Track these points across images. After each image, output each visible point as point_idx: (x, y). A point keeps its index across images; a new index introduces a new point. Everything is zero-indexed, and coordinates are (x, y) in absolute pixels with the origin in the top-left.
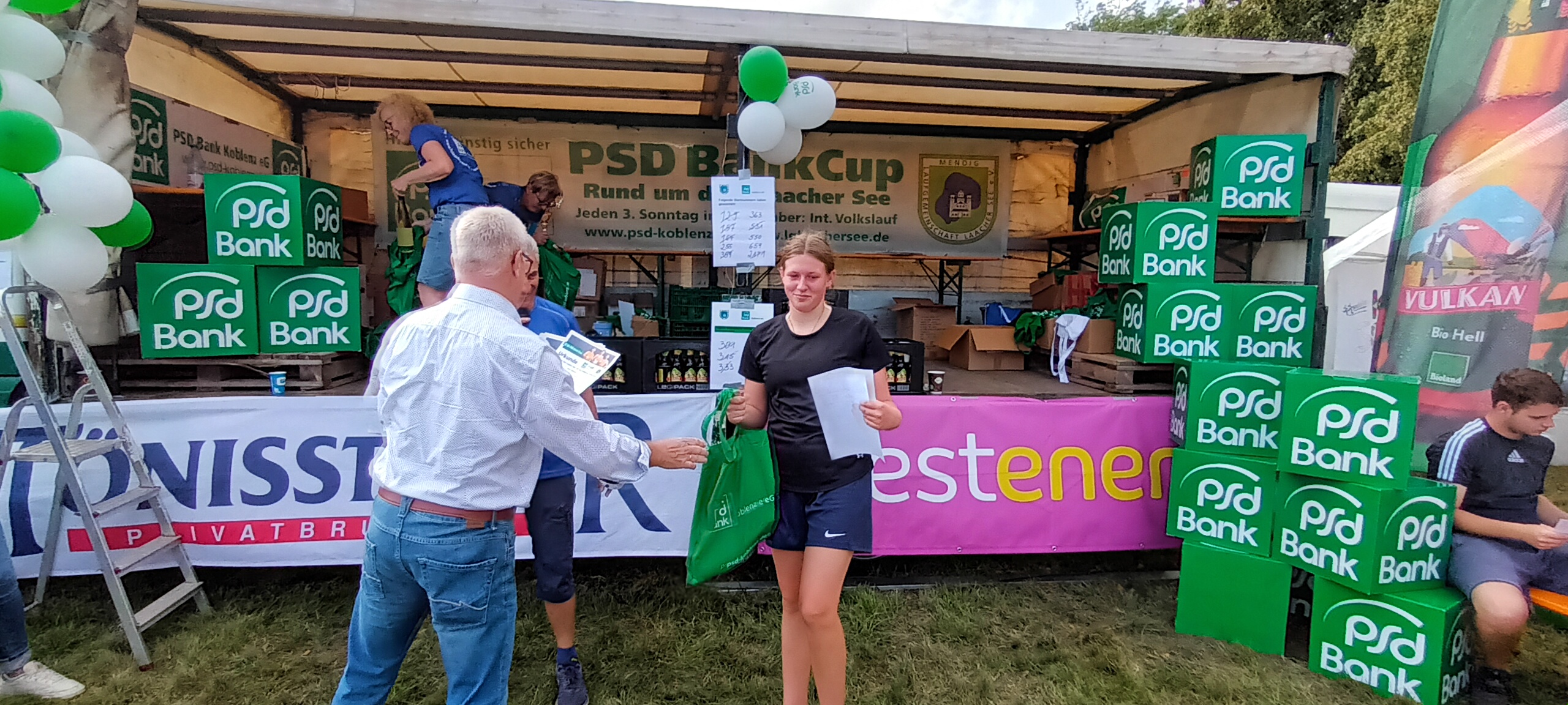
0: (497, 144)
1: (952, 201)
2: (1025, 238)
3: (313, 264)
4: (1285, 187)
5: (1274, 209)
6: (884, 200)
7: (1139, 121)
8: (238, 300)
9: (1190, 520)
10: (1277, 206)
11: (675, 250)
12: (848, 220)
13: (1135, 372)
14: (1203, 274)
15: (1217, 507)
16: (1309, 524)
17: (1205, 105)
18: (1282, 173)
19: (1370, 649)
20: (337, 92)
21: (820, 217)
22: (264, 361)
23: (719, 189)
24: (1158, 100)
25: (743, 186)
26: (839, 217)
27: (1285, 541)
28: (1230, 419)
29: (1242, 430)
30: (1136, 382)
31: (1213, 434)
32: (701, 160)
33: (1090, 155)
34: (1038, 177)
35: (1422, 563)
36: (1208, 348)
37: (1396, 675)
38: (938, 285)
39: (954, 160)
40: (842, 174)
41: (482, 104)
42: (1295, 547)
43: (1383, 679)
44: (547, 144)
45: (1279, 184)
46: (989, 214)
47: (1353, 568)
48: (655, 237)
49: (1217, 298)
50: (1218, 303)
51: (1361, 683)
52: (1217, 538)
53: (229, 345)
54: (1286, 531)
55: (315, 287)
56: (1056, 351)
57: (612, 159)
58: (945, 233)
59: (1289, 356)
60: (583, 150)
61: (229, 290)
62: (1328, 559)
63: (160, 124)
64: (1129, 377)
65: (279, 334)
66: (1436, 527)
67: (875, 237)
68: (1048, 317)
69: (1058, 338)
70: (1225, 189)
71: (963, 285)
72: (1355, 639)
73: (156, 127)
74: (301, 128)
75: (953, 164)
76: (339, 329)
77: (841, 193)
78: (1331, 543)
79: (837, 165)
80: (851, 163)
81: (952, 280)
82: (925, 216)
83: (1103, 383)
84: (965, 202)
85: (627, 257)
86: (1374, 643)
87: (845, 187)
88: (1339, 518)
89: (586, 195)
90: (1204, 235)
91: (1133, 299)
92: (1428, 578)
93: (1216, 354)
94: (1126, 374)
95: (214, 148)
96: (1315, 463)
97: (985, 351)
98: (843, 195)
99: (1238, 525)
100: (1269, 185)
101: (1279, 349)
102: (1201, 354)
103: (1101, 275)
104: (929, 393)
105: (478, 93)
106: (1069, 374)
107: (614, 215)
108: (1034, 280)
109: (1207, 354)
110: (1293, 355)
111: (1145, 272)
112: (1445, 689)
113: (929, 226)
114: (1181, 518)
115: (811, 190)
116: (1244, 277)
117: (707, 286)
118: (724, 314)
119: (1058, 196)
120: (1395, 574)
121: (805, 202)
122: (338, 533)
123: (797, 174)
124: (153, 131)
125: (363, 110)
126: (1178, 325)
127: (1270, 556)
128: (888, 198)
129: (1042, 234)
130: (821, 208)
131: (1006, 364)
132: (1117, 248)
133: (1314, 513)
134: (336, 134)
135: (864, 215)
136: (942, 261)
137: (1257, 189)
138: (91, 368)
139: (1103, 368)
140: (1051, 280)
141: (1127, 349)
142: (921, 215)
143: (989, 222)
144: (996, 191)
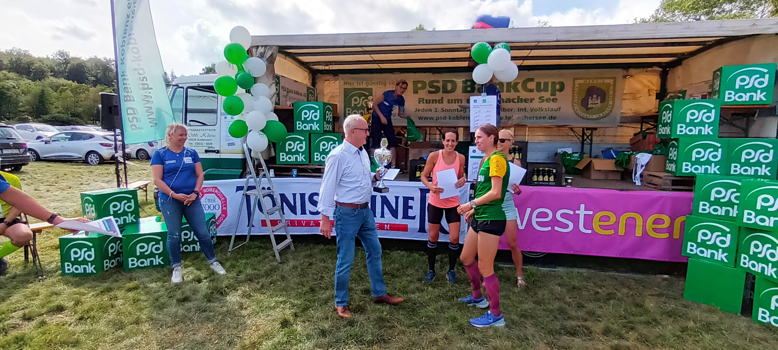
1: (590, 100)
2: (630, 117)
3: (326, 132)
5: (756, 101)
6: (554, 100)
7: (696, 56)
8: (304, 145)
9: (694, 248)
10: (758, 99)
11: (456, 125)
12: (536, 110)
13: (673, 180)
14: (711, 133)
15: (708, 243)
16: (754, 252)
17: (729, 48)
18: (761, 83)
20: (329, 68)
21: (523, 109)
22: (311, 166)
23: (473, 101)
24: (702, 46)
25: (483, 100)
26: (532, 109)
27: (742, 260)
28: (717, 202)
29: (724, 208)
30: (673, 185)
31: (708, 209)
32: (469, 86)
33: (669, 72)
34: (638, 86)
36: (713, 169)
38: (581, 139)
39: (591, 80)
40: (533, 89)
41: (381, 68)
42: (747, 263)
45: (759, 89)
46: (610, 105)
47: (775, 272)
48: (448, 120)
49: (719, 145)
50: (720, 147)
54: (743, 255)
55: (327, 140)
56: (636, 170)
57: (430, 87)
58: (586, 115)
60: (418, 84)
61: (301, 142)
62: (763, 268)
63: (278, 85)
64: (669, 183)
65: (317, 157)
67: (549, 117)
69: (637, 165)
70: (727, 92)
71: (593, 139)
72: (776, 307)
74: (315, 81)
75: (591, 82)
77: (533, 98)
78: (764, 260)
79: (531, 85)
80: (538, 84)
81: (588, 137)
82: (575, 107)
83: (656, 185)
84: (597, 100)
85: (435, 128)
87: (536, 95)
89: (419, 103)
90: (713, 114)
91: (673, 146)
93: (718, 172)
94: (668, 181)
95: (292, 92)
96: (756, 223)
97: (600, 170)
98: (534, 99)
99: (718, 252)
100: (754, 89)
101: (756, 171)
102: (709, 172)
103: (659, 134)
104: (565, 186)
105: (379, 65)
106: (641, 181)
107: (431, 111)
108: (632, 137)
109: (712, 172)
110: (765, 173)
111: (678, 133)
113: (578, 112)
114: (689, 248)
115: (519, 97)
116: (744, 135)
117: (469, 140)
118: (474, 151)
119: (650, 95)
121: (515, 102)
123: (512, 90)
125: (335, 73)
126: (696, 158)
127: (735, 267)
128: (556, 99)
129: (640, 114)
130: (523, 105)
131: (611, 177)
132: (665, 122)
133: (756, 246)
134: (326, 83)
135: (544, 107)
136: (583, 129)
138: (265, 167)
139: (655, 178)
140: (640, 137)
141: (670, 169)
142: (573, 106)
143: (610, 109)
144: (614, 94)
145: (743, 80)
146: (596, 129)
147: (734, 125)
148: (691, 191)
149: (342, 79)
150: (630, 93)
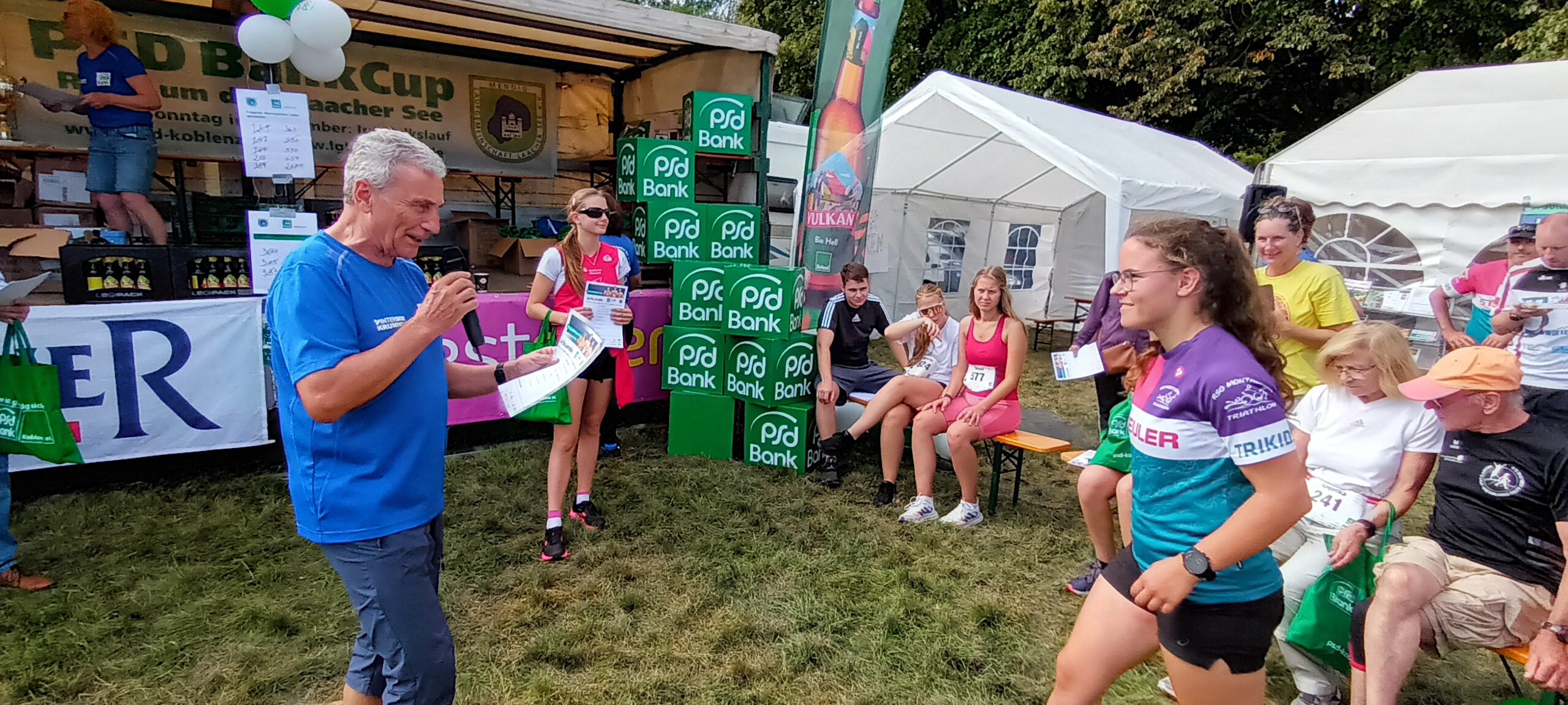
1: (504, 123)
5: (733, 149)
6: (436, 117)
9: (675, 376)
10: (736, 147)
11: (198, 156)
15: (692, 364)
18: (737, 122)
19: (773, 443)
23: (245, 101)
25: (273, 101)
27: (729, 383)
28: (700, 302)
29: (708, 309)
31: (689, 314)
33: (625, 87)
35: (800, 385)
37: (786, 455)
38: (494, 200)
39: (502, 85)
40: (389, 87)
42: (734, 386)
43: (779, 459)
45: (736, 131)
46: (540, 136)
47: (762, 392)
48: (167, 140)
49: (696, 214)
50: (697, 217)
51: (769, 465)
52: (692, 387)
54: (730, 375)
58: (499, 152)
59: (745, 257)
60: (50, 32)
62: (750, 389)
66: (807, 362)
70: (701, 132)
71: (516, 200)
72: (766, 439)
75: (502, 87)
77: (389, 106)
78: (751, 379)
79: (382, 78)
80: (398, 78)
81: (506, 195)
82: (478, 134)
84: (517, 124)
86: (775, 438)
87: (394, 101)
88: (755, 361)
90: (686, 166)
91: (640, 214)
92: (805, 394)
93: (697, 256)
96: (741, 327)
98: (392, 109)
99: (704, 375)
100: (729, 131)
101: (738, 252)
102: (687, 256)
103: (619, 196)
109: (691, 256)
110: (748, 255)
111: (645, 193)
112: (809, 458)
113: (483, 144)
114: (670, 375)
115: (356, 101)
116: (723, 200)
117: (240, 195)
119: (599, 124)
120: (784, 393)
121: (349, 113)
126: (670, 234)
127: (722, 393)
128: (440, 115)
129: (588, 157)
132: (626, 173)
133: (743, 360)
136: (497, 178)
141: (638, 254)
142: (474, 132)
143: (539, 144)
144: (544, 116)
145: (718, 115)
146: (518, 180)
147: (710, 184)
150: (570, 117)
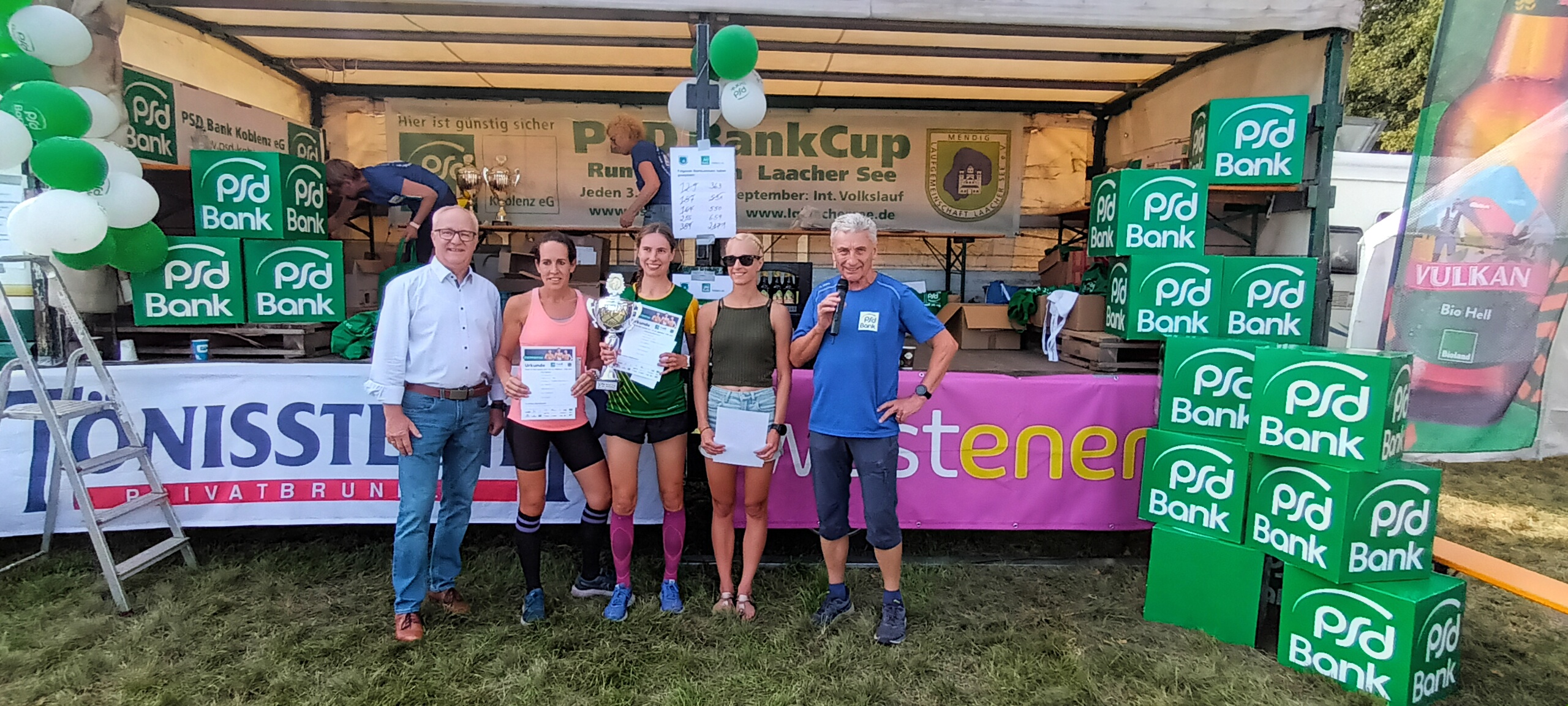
0: (504, 125)
1: (961, 177)
2: (1038, 215)
3: (295, 237)
4: (1285, 153)
5: (1272, 176)
7: (1155, 91)
8: (225, 271)
9: (1162, 503)
10: (1276, 173)
12: (852, 197)
13: (1120, 350)
14: (1192, 246)
15: (1189, 490)
16: (1280, 509)
17: (1219, 69)
18: (1282, 137)
19: (1339, 642)
20: (344, 75)
21: (824, 194)
22: (251, 330)
23: (678, 160)
24: (1172, 66)
25: (703, 158)
26: (844, 194)
27: (1257, 527)
28: (1206, 398)
29: (1219, 410)
30: (1119, 360)
31: (1188, 414)
34: (1052, 151)
35: (1401, 551)
36: (1196, 324)
37: (1365, 669)
38: (945, 264)
39: (963, 136)
40: (846, 150)
41: (488, 86)
42: (1266, 534)
43: (1351, 674)
44: (552, 124)
45: (1278, 150)
46: (1001, 190)
47: (1322, 555)
49: (1206, 271)
50: (1208, 276)
51: (1328, 678)
52: (1188, 523)
53: (217, 314)
54: (1258, 517)
55: (300, 259)
56: (1048, 328)
58: (953, 210)
59: (1286, 333)
60: (586, 130)
61: (216, 262)
62: (1298, 546)
63: (167, 107)
64: (1113, 355)
65: (265, 304)
66: (1417, 513)
67: (881, 214)
68: (1040, 293)
69: (1050, 315)
70: (1220, 156)
72: (1324, 632)
73: (164, 109)
74: (320, 111)
75: (963, 139)
76: (324, 301)
77: (845, 170)
78: (1301, 528)
79: (841, 142)
80: (856, 140)
82: (932, 193)
83: (1088, 361)
84: (975, 178)
86: (1343, 636)
88: (1309, 502)
89: (590, 174)
90: (1193, 204)
91: (1120, 273)
92: (1409, 568)
93: (1205, 331)
94: (1110, 352)
95: (225, 130)
96: (1284, 444)
97: (978, 330)
99: (1209, 509)
100: (1268, 151)
102: (1188, 331)
103: (1091, 249)
105: (482, 75)
106: (1059, 352)
107: (617, 194)
108: (1040, 259)
109: (1194, 331)
110: (1290, 332)
111: (1129, 244)
112: (1416, 687)
113: (937, 203)
114: (1153, 501)
115: (815, 167)
116: (1249, 251)
119: (1075, 171)
120: (1368, 563)
122: (318, 494)
123: (800, 151)
124: (160, 112)
125: (375, 94)
126: (1163, 299)
127: (1243, 543)
128: (895, 176)
129: (1057, 210)
130: (824, 186)
131: (1001, 343)
132: (1103, 220)
133: (1285, 496)
134: (352, 117)
135: (868, 192)
136: (949, 238)
137: (1254, 155)
138: (83, 334)
139: (1088, 345)
140: (1057, 257)
141: (1114, 326)
142: (928, 192)
143: (1000, 199)
144: (1008, 166)
145: (1249, 130)
146: (971, 239)
147: (1231, 231)
148: (1155, 372)
149: (396, 110)
150: (1039, 166)
